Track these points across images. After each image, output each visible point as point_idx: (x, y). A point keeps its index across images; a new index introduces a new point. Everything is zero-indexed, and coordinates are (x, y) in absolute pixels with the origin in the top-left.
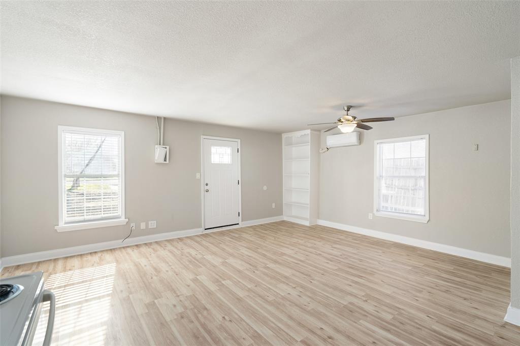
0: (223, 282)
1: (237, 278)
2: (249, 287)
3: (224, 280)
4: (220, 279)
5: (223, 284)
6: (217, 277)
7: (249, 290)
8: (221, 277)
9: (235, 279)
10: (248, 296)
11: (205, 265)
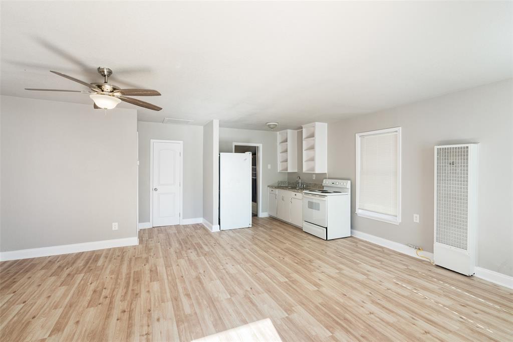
0: (287, 280)
1: (272, 283)
2: (262, 273)
3: (286, 282)
4: (290, 283)
5: (286, 278)
6: (295, 287)
7: (263, 271)
8: (290, 286)
9: (274, 282)
10: (265, 267)
11: (317, 307)
